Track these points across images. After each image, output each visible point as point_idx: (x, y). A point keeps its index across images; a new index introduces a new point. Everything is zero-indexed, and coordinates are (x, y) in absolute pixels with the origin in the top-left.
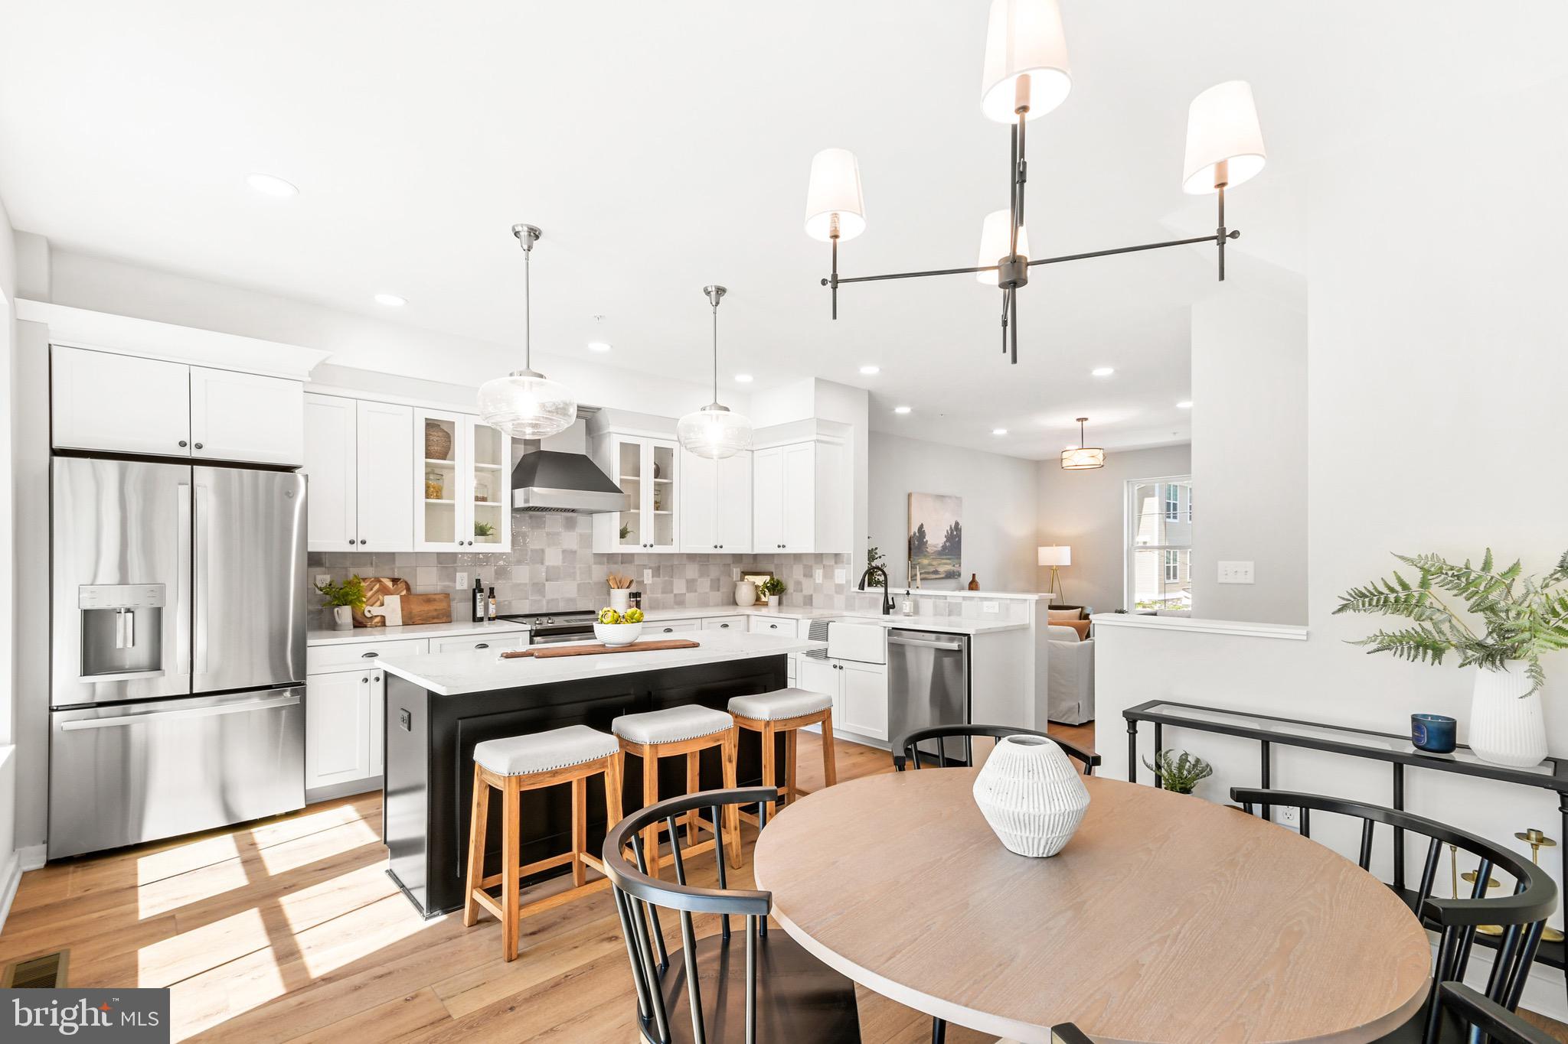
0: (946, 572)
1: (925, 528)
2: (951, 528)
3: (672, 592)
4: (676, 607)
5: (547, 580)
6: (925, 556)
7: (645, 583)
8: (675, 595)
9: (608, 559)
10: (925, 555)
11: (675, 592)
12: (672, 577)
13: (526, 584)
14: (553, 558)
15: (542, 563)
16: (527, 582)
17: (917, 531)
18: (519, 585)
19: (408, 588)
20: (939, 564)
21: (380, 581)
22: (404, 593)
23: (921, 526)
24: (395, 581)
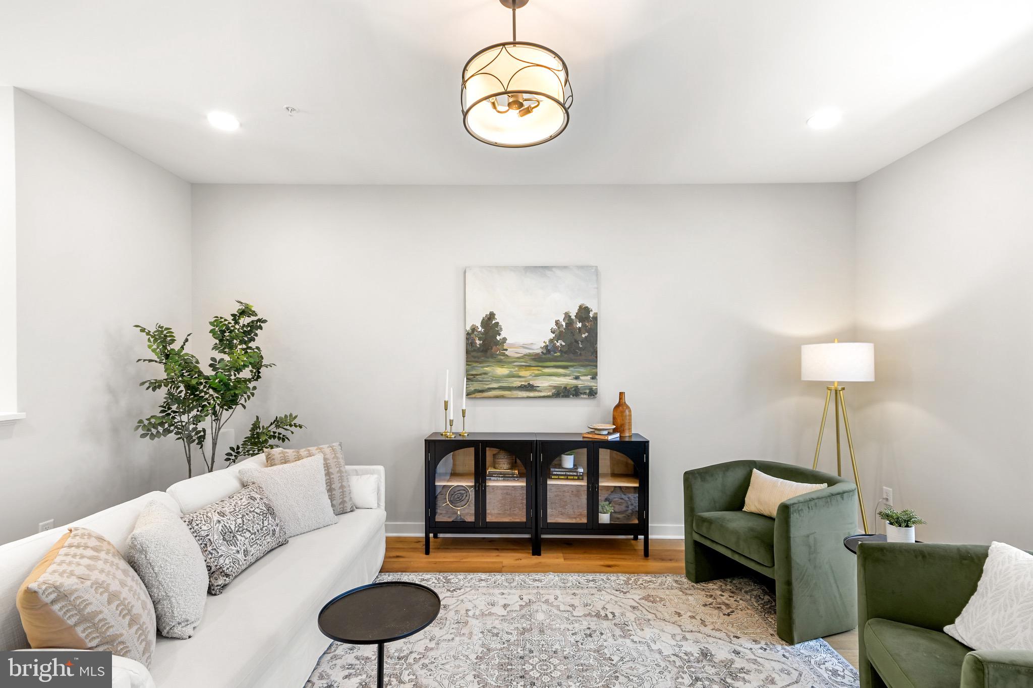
0: (555, 387)
1: (498, 318)
2: (567, 316)
6: (501, 363)
10: (500, 361)
17: (478, 324)
20: (537, 376)
23: (491, 316)
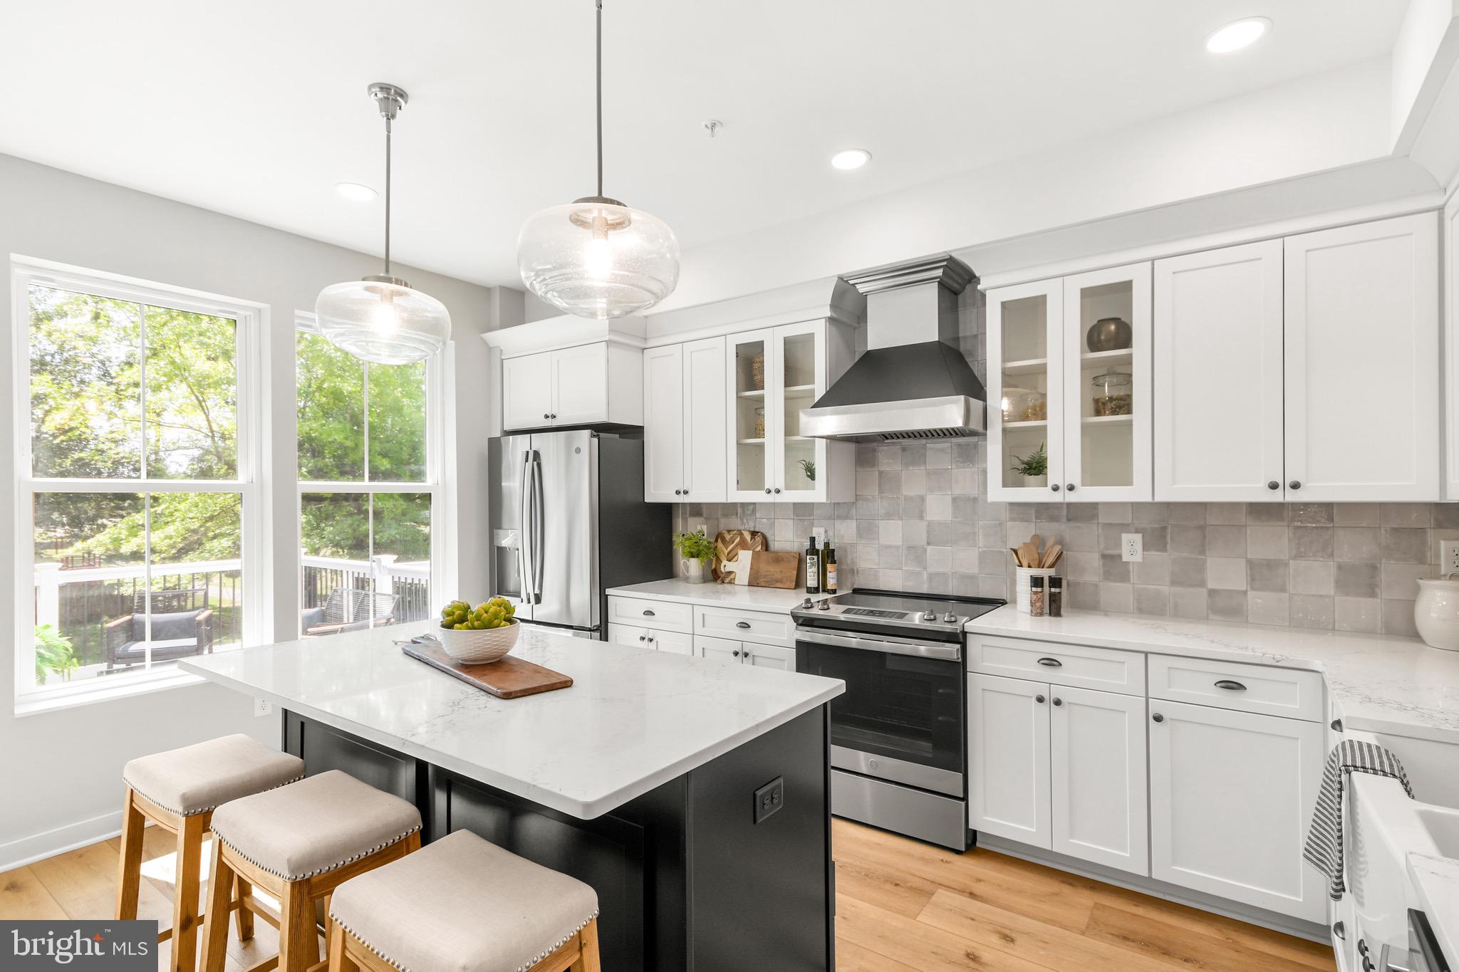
3: (1202, 584)
4: (1212, 616)
5: (929, 544)
7: (1125, 559)
8: (1212, 593)
9: (1037, 512)
11: (1210, 586)
12: (1203, 552)
13: (898, 547)
14: (939, 508)
15: (921, 517)
16: (899, 543)
18: (889, 547)
19: (766, 545)
21: (741, 534)
22: (759, 548)
24: (754, 534)
